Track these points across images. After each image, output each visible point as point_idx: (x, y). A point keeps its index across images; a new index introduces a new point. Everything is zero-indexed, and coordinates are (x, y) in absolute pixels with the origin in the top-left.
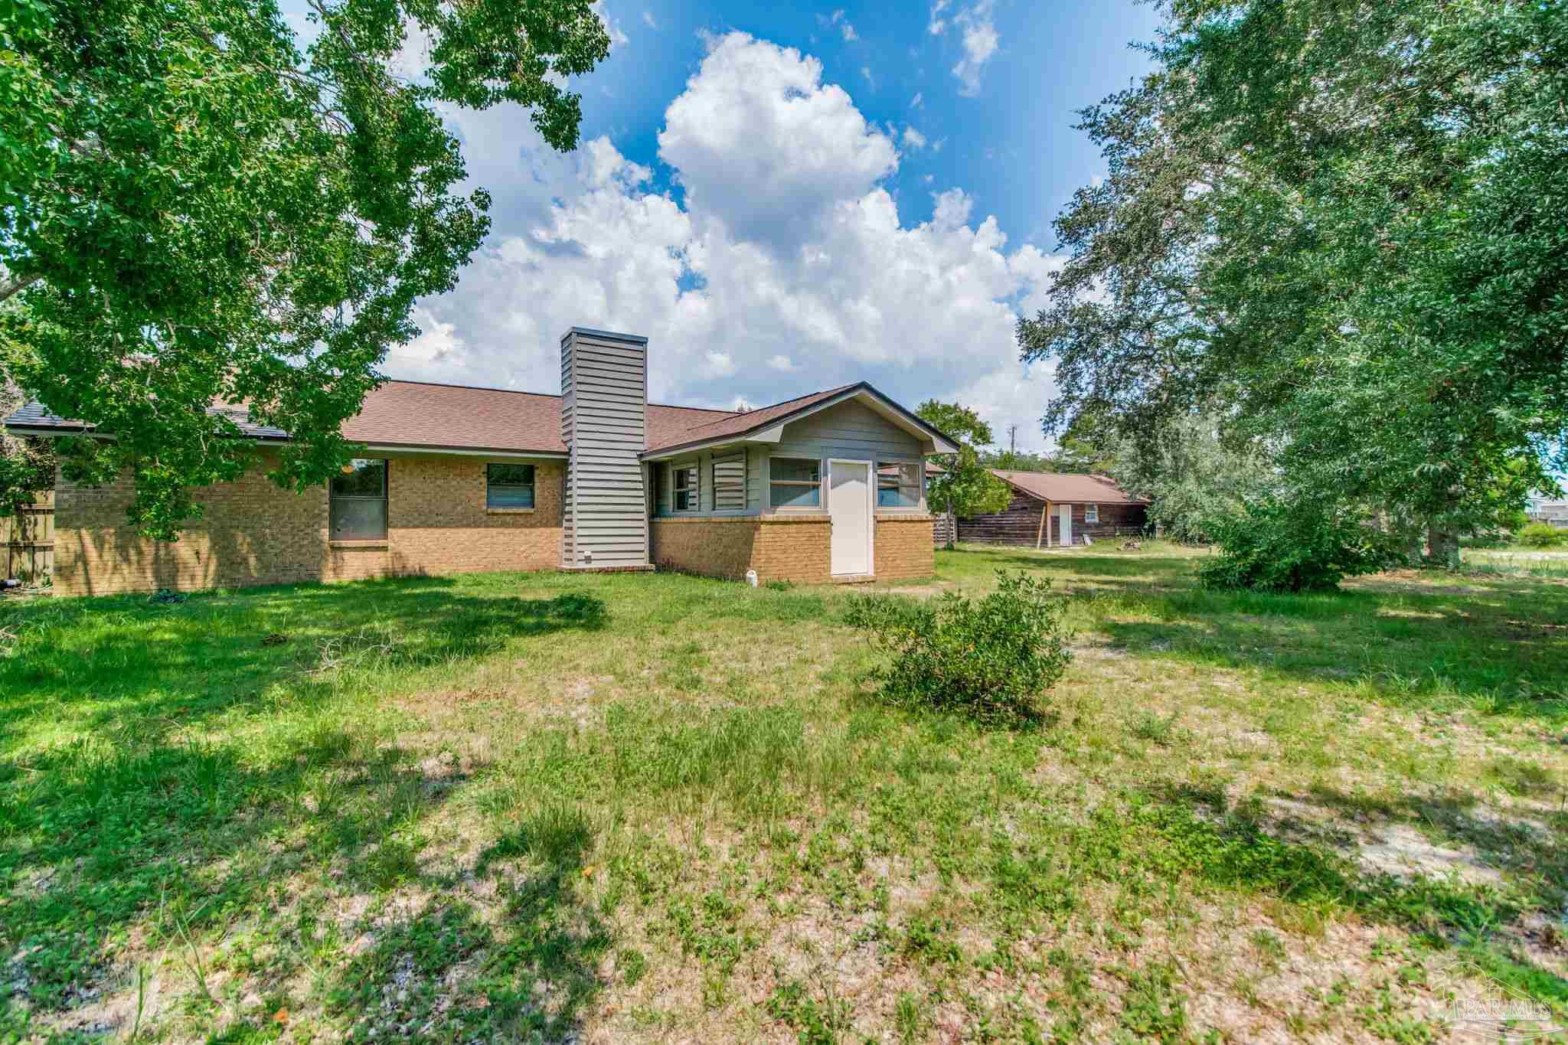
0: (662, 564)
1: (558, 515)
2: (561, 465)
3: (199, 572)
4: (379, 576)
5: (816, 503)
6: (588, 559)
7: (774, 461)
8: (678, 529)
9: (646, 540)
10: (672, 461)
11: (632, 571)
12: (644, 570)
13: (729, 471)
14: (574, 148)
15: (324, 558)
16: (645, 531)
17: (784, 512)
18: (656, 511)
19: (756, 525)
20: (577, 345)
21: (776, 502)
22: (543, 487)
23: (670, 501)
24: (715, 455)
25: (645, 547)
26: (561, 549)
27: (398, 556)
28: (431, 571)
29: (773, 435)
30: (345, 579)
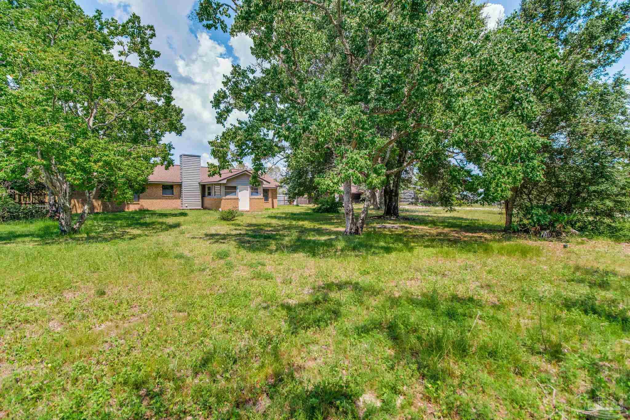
0: (204, 207)
1: (180, 196)
2: (180, 185)
3: (99, 208)
4: (138, 210)
5: (236, 195)
6: (187, 207)
7: (226, 187)
8: (207, 199)
9: (201, 202)
10: (207, 185)
11: (197, 209)
12: (200, 209)
13: (218, 187)
14: (181, 135)
15: (125, 206)
16: (201, 200)
17: (228, 197)
18: (203, 196)
19: (222, 199)
20: (183, 158)
21: (226, 195)
22: (176, 190)
23: (206, 194)
24: (215, 184)
25: (201, 204)
26: (180, 204)
27: (142, 206)
28: (150, 209)
29: (225, 182)
30: (130, 210)
